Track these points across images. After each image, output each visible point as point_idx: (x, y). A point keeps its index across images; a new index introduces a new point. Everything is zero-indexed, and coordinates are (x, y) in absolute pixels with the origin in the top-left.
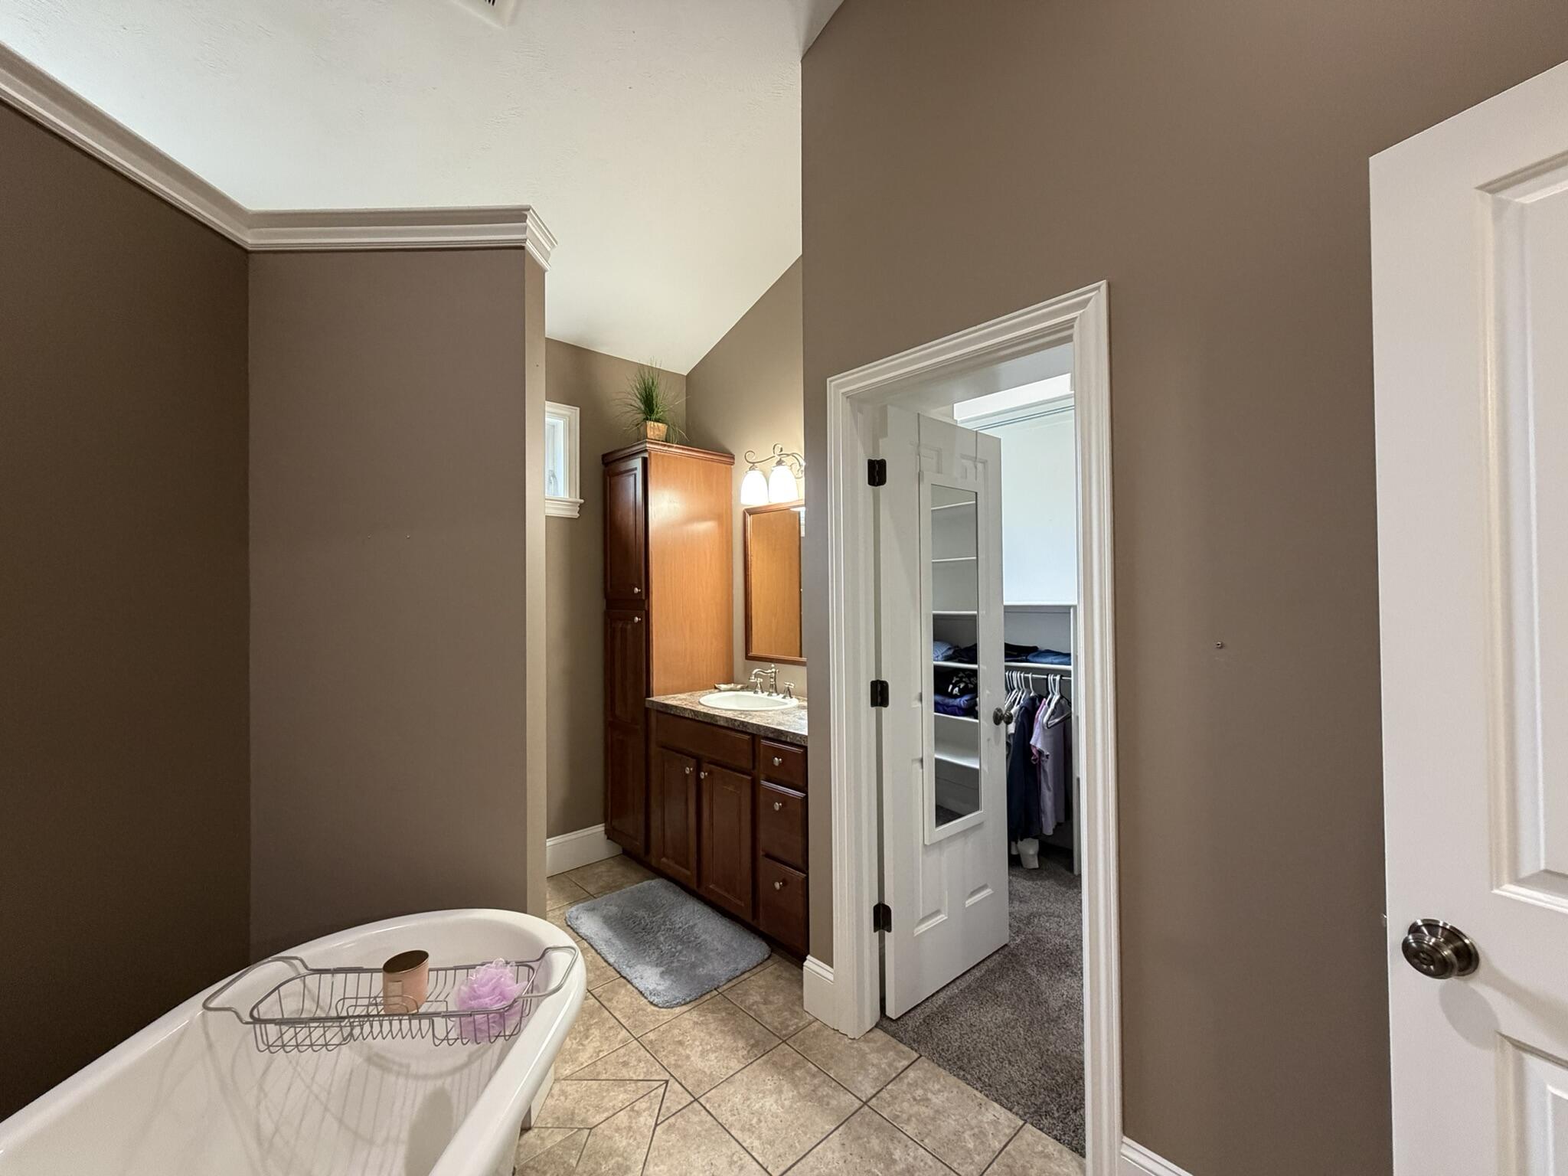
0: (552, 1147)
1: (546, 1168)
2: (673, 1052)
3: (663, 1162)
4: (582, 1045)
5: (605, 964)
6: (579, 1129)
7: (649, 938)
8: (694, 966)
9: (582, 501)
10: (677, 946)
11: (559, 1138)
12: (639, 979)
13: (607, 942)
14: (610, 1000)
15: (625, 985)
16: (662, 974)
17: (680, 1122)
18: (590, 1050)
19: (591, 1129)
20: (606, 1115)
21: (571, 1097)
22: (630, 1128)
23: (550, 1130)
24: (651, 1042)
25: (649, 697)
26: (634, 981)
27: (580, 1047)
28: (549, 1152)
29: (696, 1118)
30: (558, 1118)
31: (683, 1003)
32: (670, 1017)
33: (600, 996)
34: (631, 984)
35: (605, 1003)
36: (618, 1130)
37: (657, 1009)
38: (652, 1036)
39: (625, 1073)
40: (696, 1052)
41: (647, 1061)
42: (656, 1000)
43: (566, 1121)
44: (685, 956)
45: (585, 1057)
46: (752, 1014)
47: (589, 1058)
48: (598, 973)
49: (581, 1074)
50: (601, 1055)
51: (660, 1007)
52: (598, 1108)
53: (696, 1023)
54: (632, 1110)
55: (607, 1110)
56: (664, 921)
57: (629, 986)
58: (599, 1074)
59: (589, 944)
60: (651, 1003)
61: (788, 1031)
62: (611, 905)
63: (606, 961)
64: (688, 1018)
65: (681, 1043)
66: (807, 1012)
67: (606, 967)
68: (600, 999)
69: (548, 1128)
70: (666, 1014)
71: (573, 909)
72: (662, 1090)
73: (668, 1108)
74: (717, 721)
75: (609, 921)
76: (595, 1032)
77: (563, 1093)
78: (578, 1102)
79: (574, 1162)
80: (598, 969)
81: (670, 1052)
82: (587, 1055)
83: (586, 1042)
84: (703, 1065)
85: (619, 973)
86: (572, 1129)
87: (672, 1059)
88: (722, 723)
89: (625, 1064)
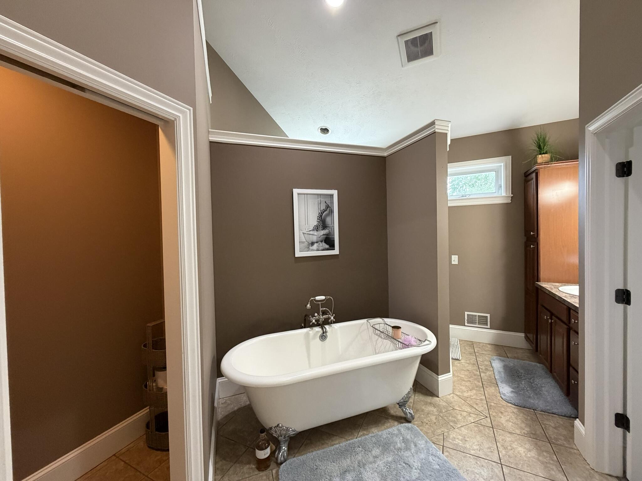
0: (441, 405)
1: (436, 407)
2: (496, 413)
3: (467, 431)
4: (468, 392)
5: (494, 378)
6: (451, 407)
7: (518, 380)
8: (529, 397)
9: (512, 195)
10: (528, 388)
11: (444, 404)
12: (501, 388)
13: (499, 372)
14: (487, 387)
15: (496, 387)
16: (512, 392)
17: (482, 428)
18: (469, 394)
19: (454, 409)
20: (460, 409)
21: (454, 399)
22: (465, 417)
23: (443, 401)
24: (491, 405)
25: (538, 282)
26: (500, 387)
27: (467, 392)
28: (439, 405)
29: (489, 432)
30: (447, 401)
31: (513, 404)
32: (505, 405)
33: (484, 384)
34: (498, 388)
35: (484, 387)
36: (461, 415)
37: (502, 399)
38: (493, 404)
39: (475, 406)
40: (506, 418)
41: (485, 408)
42: (503, 397)
43: (449, 403)
44: (529, 393)
45: (466, 394)
46: (543, 426)
47: (467, 396)
48: (489, 378)
49: (462, 397)
50: (471, 397)
51: (503, 400)
52: (459, 407)
53: (513, 412)
54: (469, 414)
55: (462, 409)
56: (531, 379)
57: (497, 388)
58: (467, 400)
59: (493, 369)
60: (501, 397)
61: (557, 442)
62: (511, 363)
63: (495, 377)
64: (512, 409)
65: (502, 413)
66: (575, 444)
67: (494, 379)
68: (484, 385)
69: (443, 400)
70: (504, 403)
71: (495, 357)
72: (483, 418)
73: (481, 422)
74: (556, 297)
75: (506, 367)
76: (474, 391)
77: (453, 397)
78: (455, 402)
79: (444, 411)
80: (490, 377)
81: (495, 412)
82: (467, 394)
83: (469, 392)
84: (504, 423)
85: (497, 383)
86: (449, 405)
87: (494, 414)
88: (557, 298)
89: (477, 404)
